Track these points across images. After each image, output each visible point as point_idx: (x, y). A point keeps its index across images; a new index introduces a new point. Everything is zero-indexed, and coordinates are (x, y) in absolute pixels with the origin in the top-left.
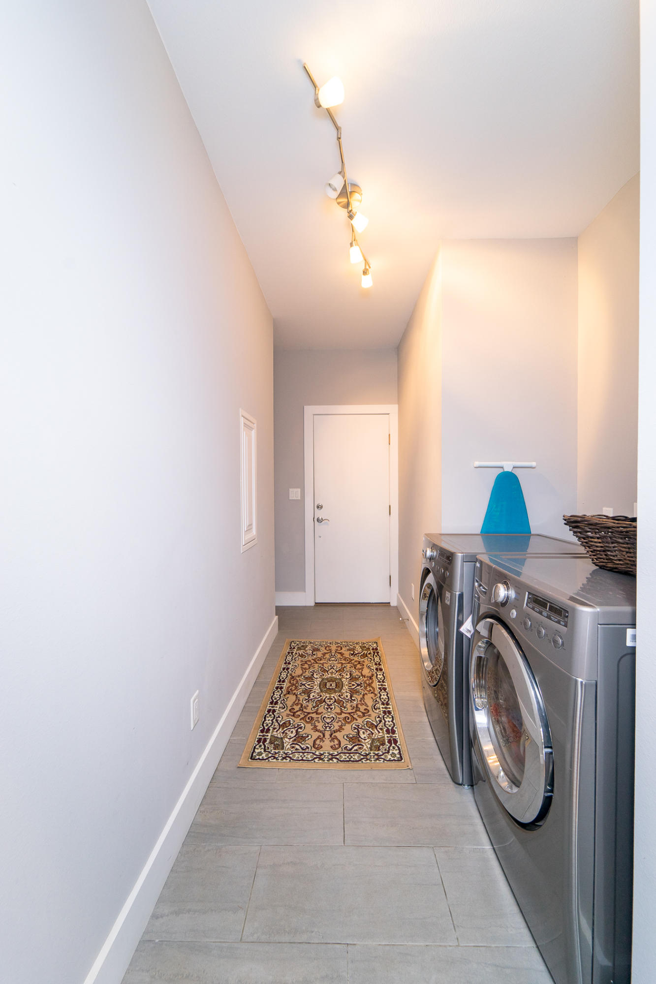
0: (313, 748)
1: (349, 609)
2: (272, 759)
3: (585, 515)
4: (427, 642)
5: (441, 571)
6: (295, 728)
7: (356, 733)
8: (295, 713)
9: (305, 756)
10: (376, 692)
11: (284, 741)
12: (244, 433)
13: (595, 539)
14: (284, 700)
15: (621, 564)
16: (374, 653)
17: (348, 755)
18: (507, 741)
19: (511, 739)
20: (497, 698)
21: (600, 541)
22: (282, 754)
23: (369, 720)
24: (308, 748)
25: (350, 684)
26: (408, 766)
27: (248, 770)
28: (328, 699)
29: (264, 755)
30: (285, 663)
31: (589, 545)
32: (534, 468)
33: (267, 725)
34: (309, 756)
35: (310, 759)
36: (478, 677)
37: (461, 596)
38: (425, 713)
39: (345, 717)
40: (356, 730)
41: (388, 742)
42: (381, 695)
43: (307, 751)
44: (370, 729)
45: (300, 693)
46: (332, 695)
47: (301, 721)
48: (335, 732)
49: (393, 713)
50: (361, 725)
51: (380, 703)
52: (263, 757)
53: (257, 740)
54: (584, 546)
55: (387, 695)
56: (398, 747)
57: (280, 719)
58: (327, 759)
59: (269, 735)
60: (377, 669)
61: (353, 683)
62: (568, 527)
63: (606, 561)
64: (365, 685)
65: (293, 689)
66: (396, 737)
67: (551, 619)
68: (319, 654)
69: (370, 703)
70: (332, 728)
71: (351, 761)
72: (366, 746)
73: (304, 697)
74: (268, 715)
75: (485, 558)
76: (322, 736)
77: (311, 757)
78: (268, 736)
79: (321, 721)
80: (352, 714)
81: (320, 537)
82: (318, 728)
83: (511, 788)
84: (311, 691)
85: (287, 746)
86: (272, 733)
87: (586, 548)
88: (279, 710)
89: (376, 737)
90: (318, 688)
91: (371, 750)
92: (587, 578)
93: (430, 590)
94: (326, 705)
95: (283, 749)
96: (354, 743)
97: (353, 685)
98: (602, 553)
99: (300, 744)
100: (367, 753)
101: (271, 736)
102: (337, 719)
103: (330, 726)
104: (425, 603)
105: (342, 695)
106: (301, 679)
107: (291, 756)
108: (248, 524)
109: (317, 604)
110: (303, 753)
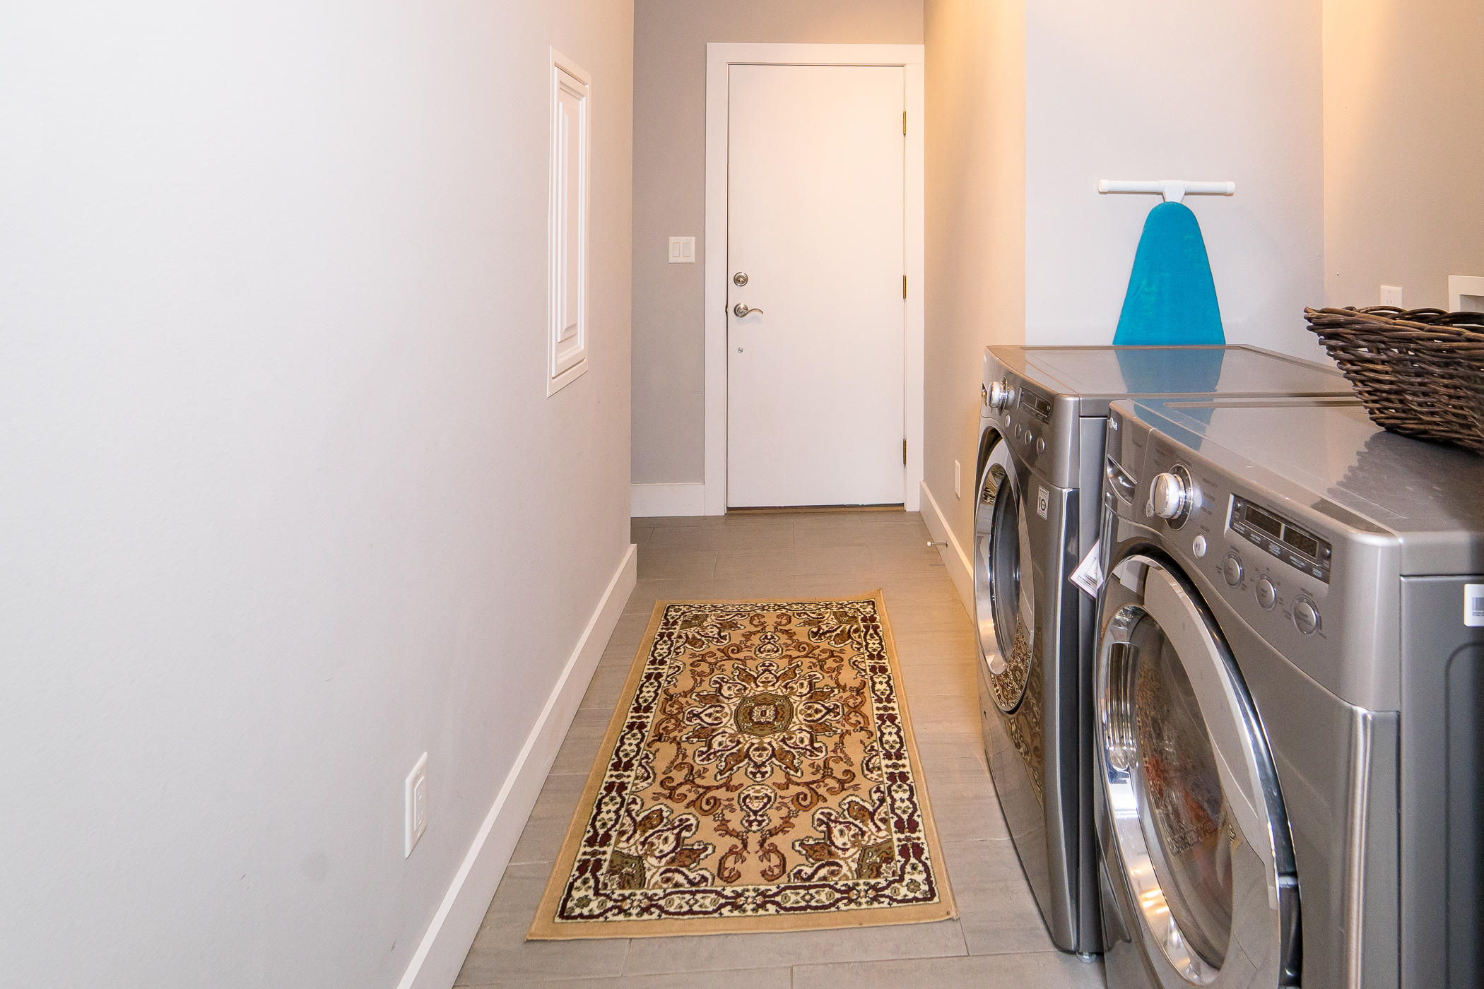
0: (716, 878)
1: (807, 522)
2: (614, 915)
3: (1351, 309)
4: (993, 603)
5: (1028, 437)
6: (674, 828)
7: (822, 835)
8: (673, 789)
9: (697, 901)
10: (871, 728)
11: (646, 865)
12: (561, 104)
13: (1377, 364)
14: (647, 756)
15: (1436, 424)
16: (867, 628)
17: (802, 892)
18: (1183, 842)
19: (1192, 837)
20: (1160, 736)
21: (1387, 368)
22: (640, 901)
23: (854, 798)
24: (704, 879)
25: (810, 708)
26: (948, 913)
27: (555, 948)
28: (757, 749)
29: (594, 905)
30: (653, 663)
31: (1363, 378)
32: (1231, 195)
33: (604, 825)
34: (707, 902)
35: (711, 909)
36: (1114, 696)
37: (1074, 498)
38: (988, 775)
39: (798, 795)
40: (823, 828)
41: (901, 854)
42: (883, 734)
43: (702, 887)
44: (857, 822)
45: (688, 738)
46: (767, 740)
47: (687, 811)
48: (771, 835)
49: (911, 779)
50: (835, 814)
51: (881, 755)
52: (591, 911)
53: (577, 864)
54: (1354, 380)
55: (898, 733)
56: (925, 865)
57: (636, 807)
58: (752, 906)
59: (609, 850)
60: (873, 669)
61: (817, 706)
62: (1315, 337)
63: (1403, 415)
64: (846, 710)
65: (671, 727)
66: (919, 838)
67: (1289, 562)
68: (736, 636)
69: (857, 755)
70: (764, 824)
71: (811, 907)
72: (848, 865)
73: (695, 746)
74: (607, 800)
75: (1125, 407)
76: (740, 846)
77: (714, 902)
78: (604, 853)
79: (737, 807)
80: (814, 786)
81: (741, 351)
82: (731, 826)
83: (1197, 970)
84: (714, 730)
85: (652, 877)
86: (615, 846)
87: (1356, 385)
88: (634, 785)
89: (872, 842)
90: (732, 721)
91: (860, 876)
92: (1358, 453)
93: (1000, 481)
94: (752, 764)
95: (641, 885)
96: (818, 860)
97: (817, 711)
98: (1393, 397)
99: (683, 869)
100: (850, 883)
101: (614, 852)
102: (779, 800)
103: (759, 818)
104: (987, 511)
105: (791, 738)
106: (691, 702)
107: (662, 903)
108: (565, 327)
109: (731, 511)
110: (693, 893)
